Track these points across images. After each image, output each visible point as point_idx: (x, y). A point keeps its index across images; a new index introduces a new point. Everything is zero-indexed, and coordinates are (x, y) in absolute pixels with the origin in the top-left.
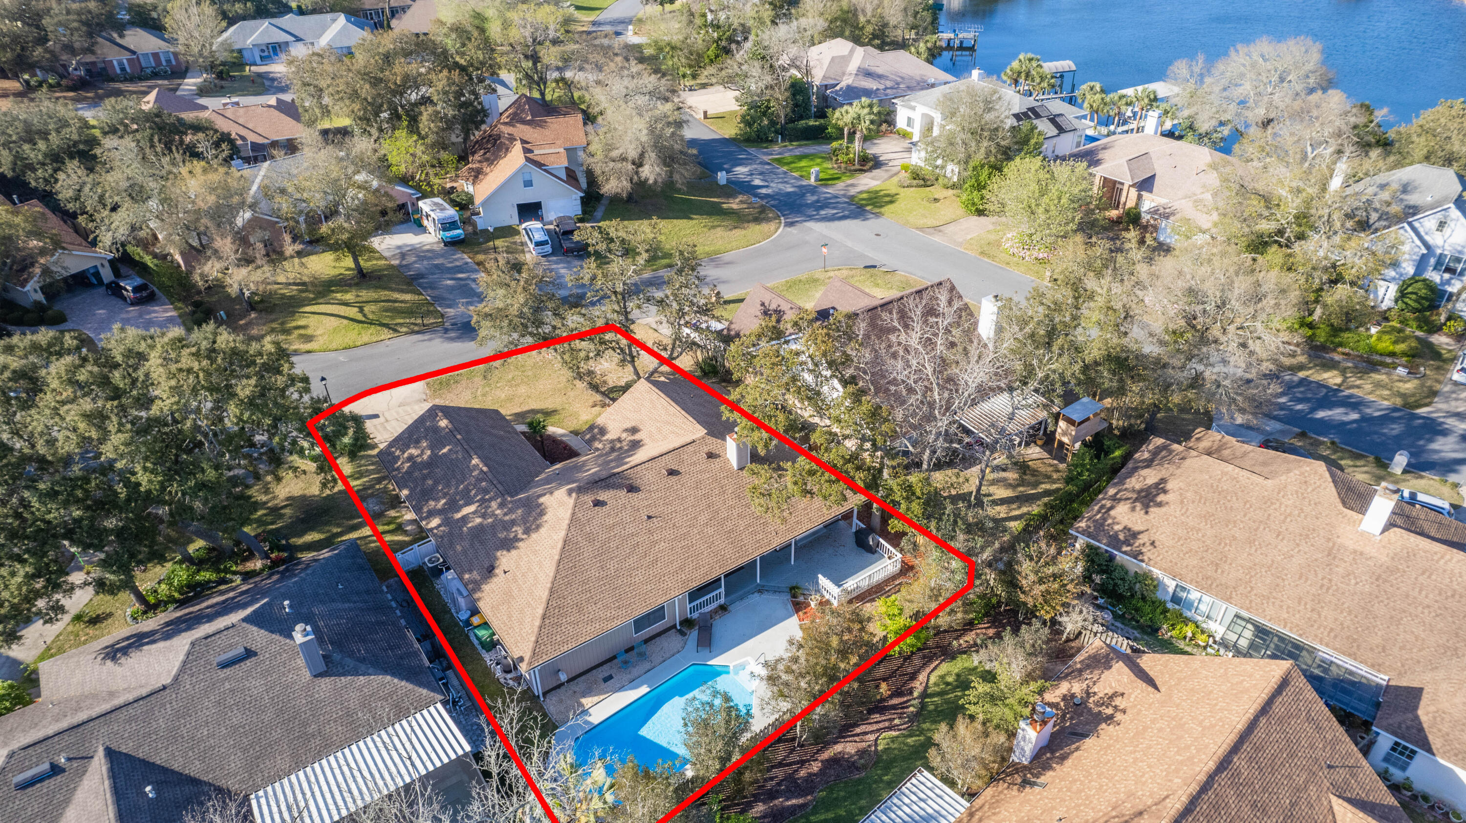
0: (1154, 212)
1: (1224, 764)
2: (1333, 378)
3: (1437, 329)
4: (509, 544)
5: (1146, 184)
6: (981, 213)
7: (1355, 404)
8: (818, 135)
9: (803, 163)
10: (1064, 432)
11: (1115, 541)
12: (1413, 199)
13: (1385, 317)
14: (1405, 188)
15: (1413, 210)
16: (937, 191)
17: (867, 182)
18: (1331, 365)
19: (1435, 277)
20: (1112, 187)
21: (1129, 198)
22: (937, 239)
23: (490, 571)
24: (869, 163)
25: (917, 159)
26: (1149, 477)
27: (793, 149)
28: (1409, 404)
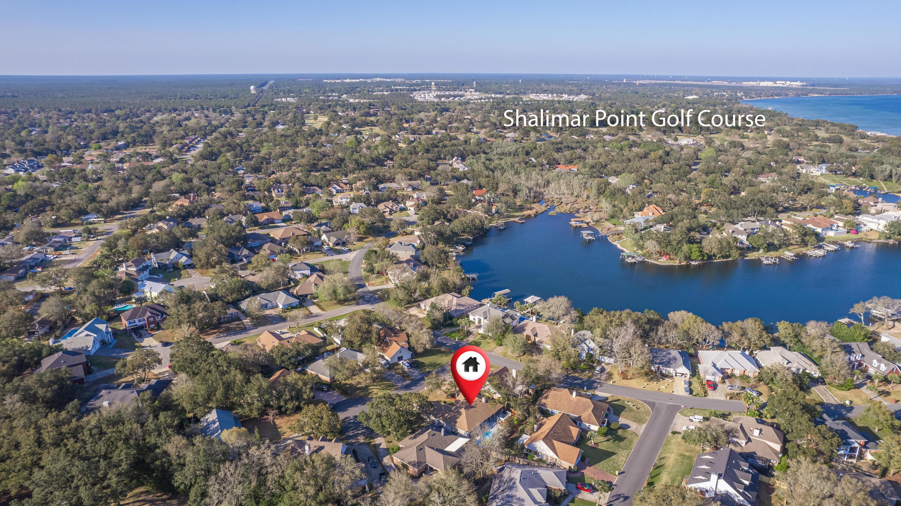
0: (539, 341)
1: (557, 422)
2: (577, 375)
3: (593, 362)
4: (458, 418)
5: (536, 335)
6: (501, 345)
7: (581, 379)
8: (452, 325)
9: (453, 335)
10: (530, 391)
11: (542, 405)
12: (586, 337)
13: (584, 361)
14: (584, 335)
15: (585, 340)
16: (488, 340)
17: (471, 339)
18: (576, 372)
19: (592, 352)
20: (528, 337)
21: (533, 338)
22: (493, 353)
23: (456, 422)
24: (469, 333)
25: (481, 331)
26: (546, 395)
27: (448, 330)
28: (590, 377)
